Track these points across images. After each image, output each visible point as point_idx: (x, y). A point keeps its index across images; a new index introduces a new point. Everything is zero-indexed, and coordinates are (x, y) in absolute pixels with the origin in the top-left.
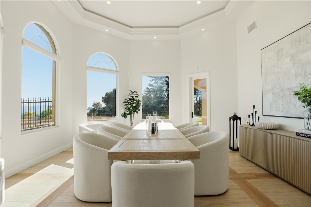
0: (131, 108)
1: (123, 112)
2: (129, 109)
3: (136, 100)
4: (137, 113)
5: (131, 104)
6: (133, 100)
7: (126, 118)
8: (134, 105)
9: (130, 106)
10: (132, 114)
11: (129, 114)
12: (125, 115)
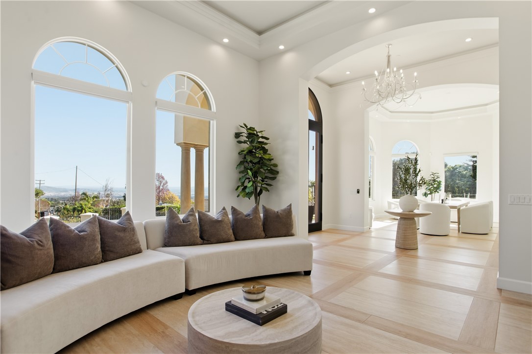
0: (432, 188)
1: (424, 192)
2: (430, 189)
3: (437, 181)
4: (438, 192)
5: (432, 185)
6: (434, 181)
7: (426, 197)
8: (435, 186)
9: (431, 186)
10: (433, 194)
11: (430, 194)
12: (426, 195)
